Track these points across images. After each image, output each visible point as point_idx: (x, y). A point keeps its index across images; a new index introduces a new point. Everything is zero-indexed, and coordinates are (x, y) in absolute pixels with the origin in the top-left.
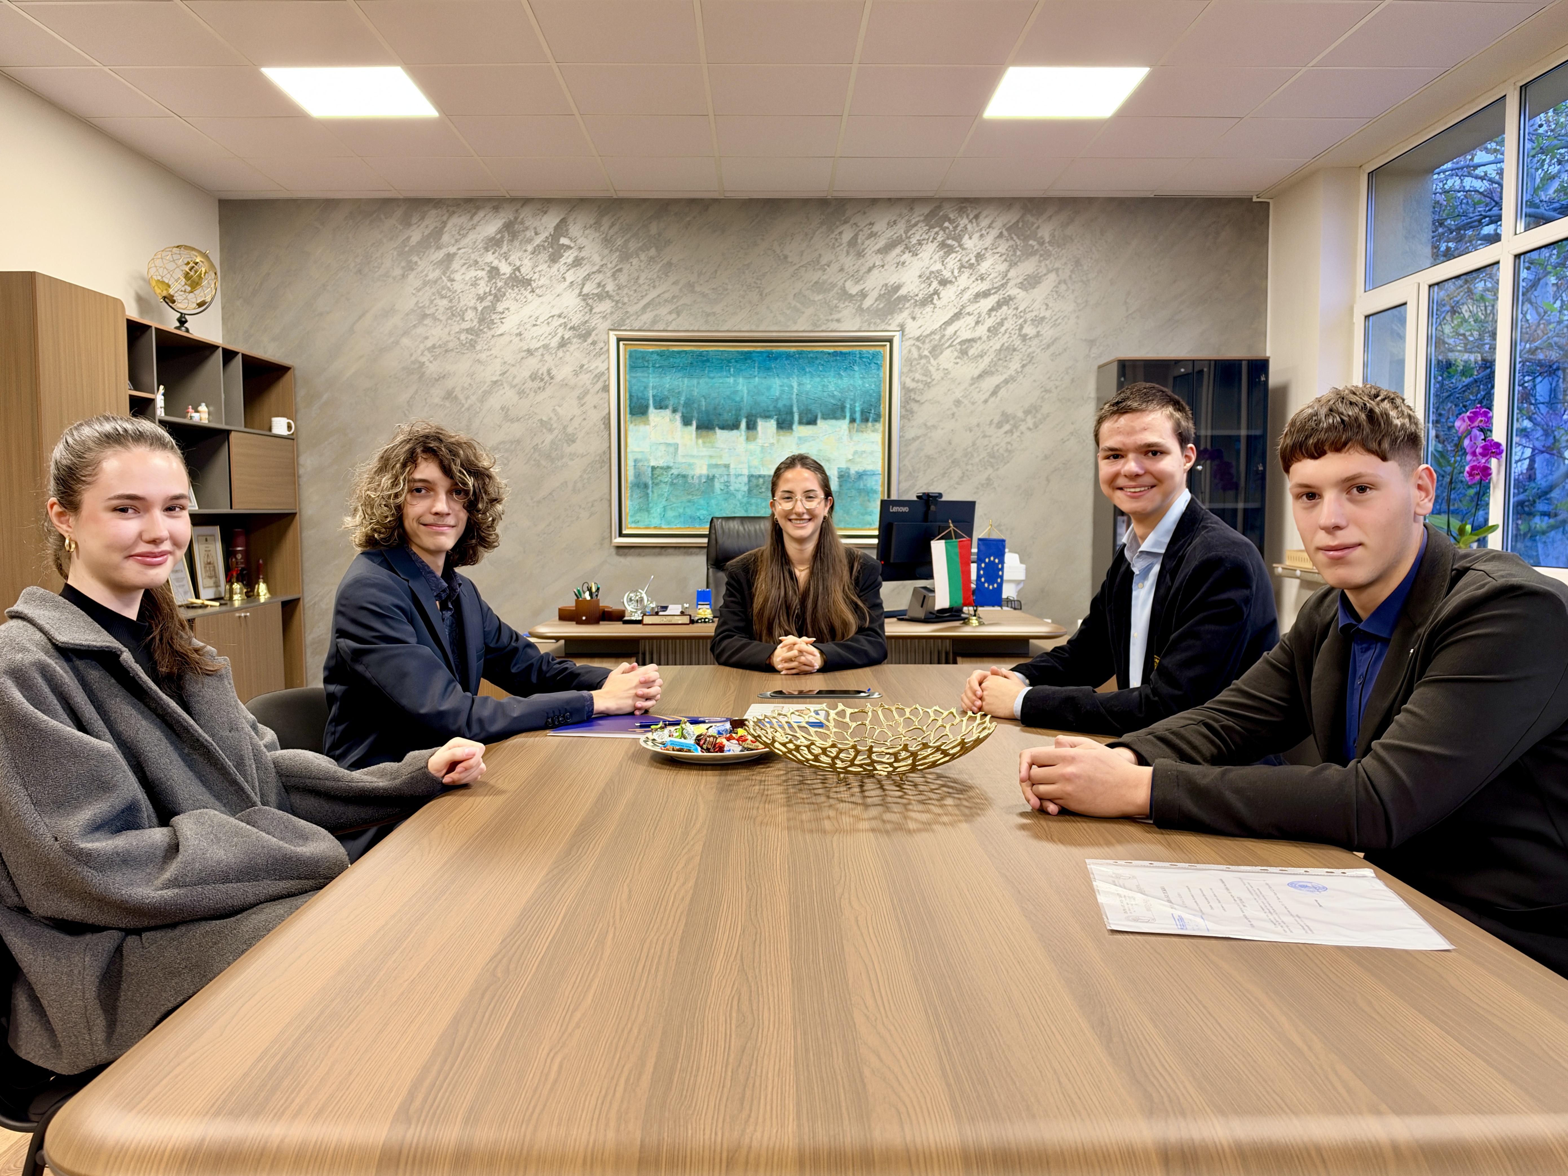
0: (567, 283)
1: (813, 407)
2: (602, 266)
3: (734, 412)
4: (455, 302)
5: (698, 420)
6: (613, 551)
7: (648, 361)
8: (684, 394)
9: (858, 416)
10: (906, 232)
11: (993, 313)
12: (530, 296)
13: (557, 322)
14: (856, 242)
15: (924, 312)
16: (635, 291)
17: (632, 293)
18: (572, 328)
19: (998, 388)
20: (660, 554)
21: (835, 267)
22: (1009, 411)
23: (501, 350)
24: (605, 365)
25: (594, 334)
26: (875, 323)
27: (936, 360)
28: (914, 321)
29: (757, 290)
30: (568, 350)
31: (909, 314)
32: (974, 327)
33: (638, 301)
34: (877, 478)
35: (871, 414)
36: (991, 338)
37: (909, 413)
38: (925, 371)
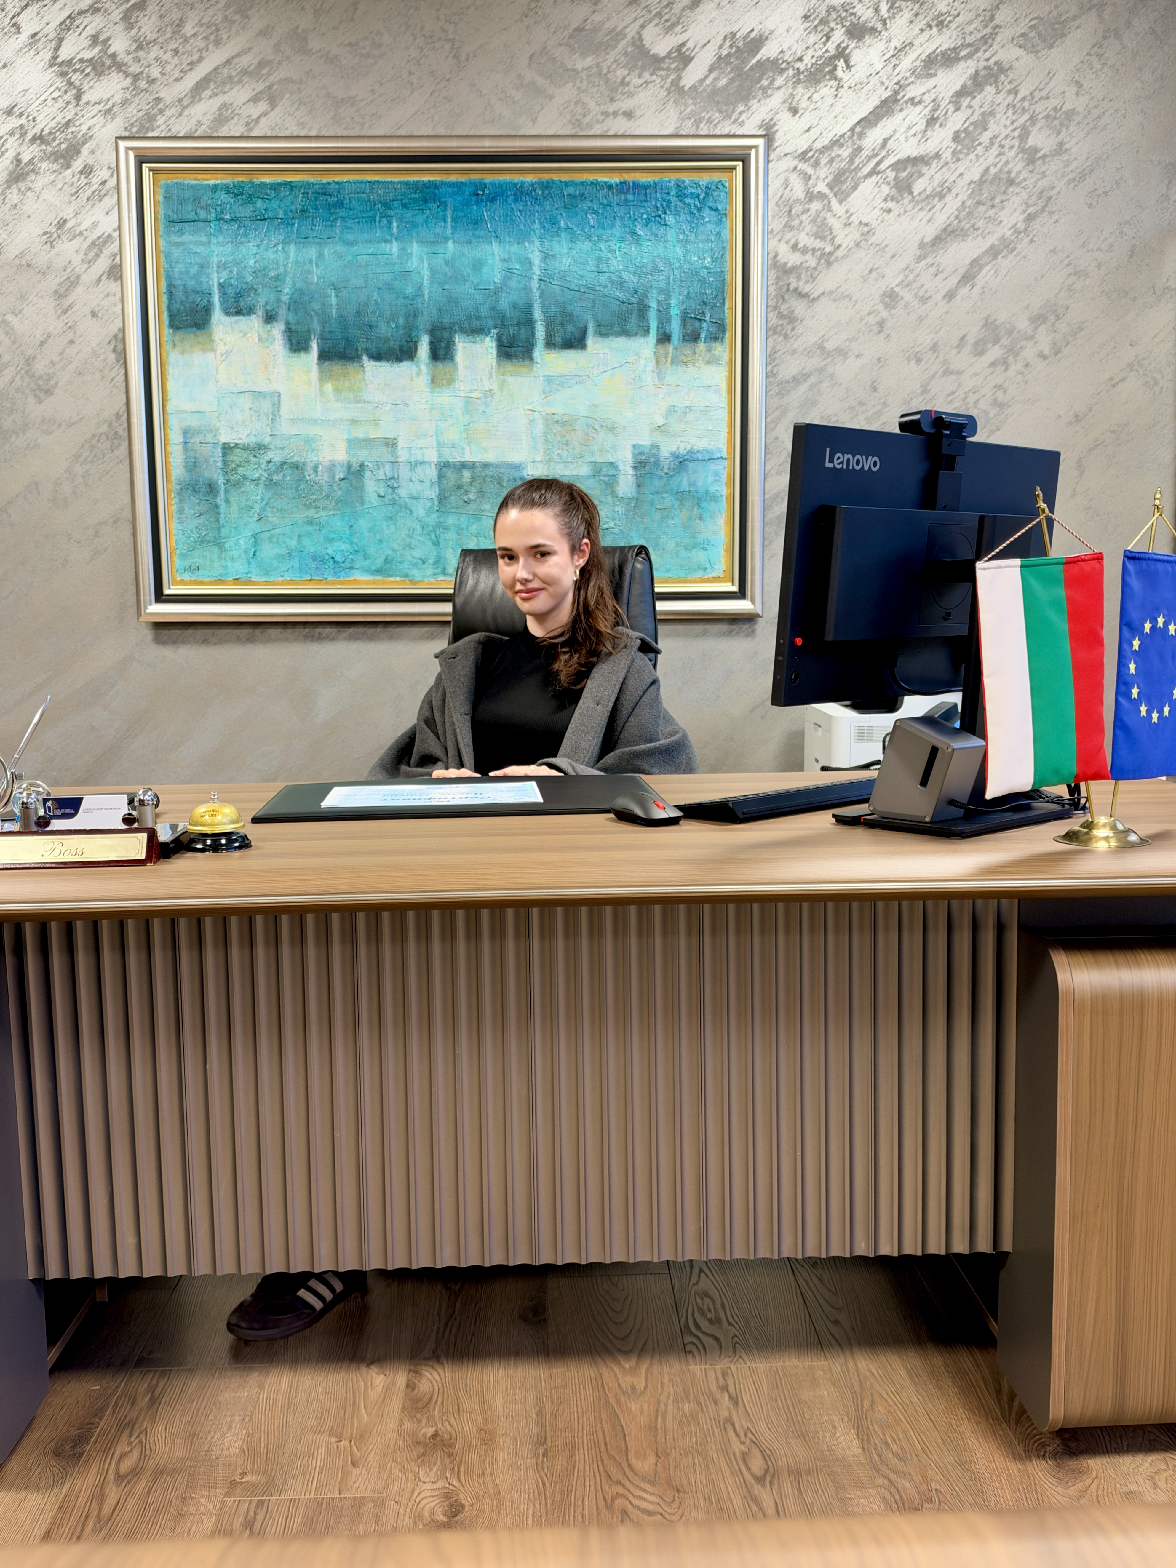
0: (24, 37)
1: (575, 309)
3: (401, 321)
5: (322, 338)
6: (148, 634)
7: (206, 208)
8: (288, 281)
9: (675, 327)
11: (966, 102)
15: (816, 97)
16: (176, 51)
17: (168, 56)
18: (39, 138)
19: (976, 264)
20: (250, 640)
22: (1001, 317)
24: (112, 221)
25: (85, 150)
26: (709, 121)
27: (844, 203)
28: (794, 115)
29: (448, 46)
30: (30, 189)
31: (784, 102)
32: (925, 131)
33: (182, 75)
34: (718, 467)
35: (704, 325)
36: (961, 156)
37: (787, 321)
38: (819, 227)
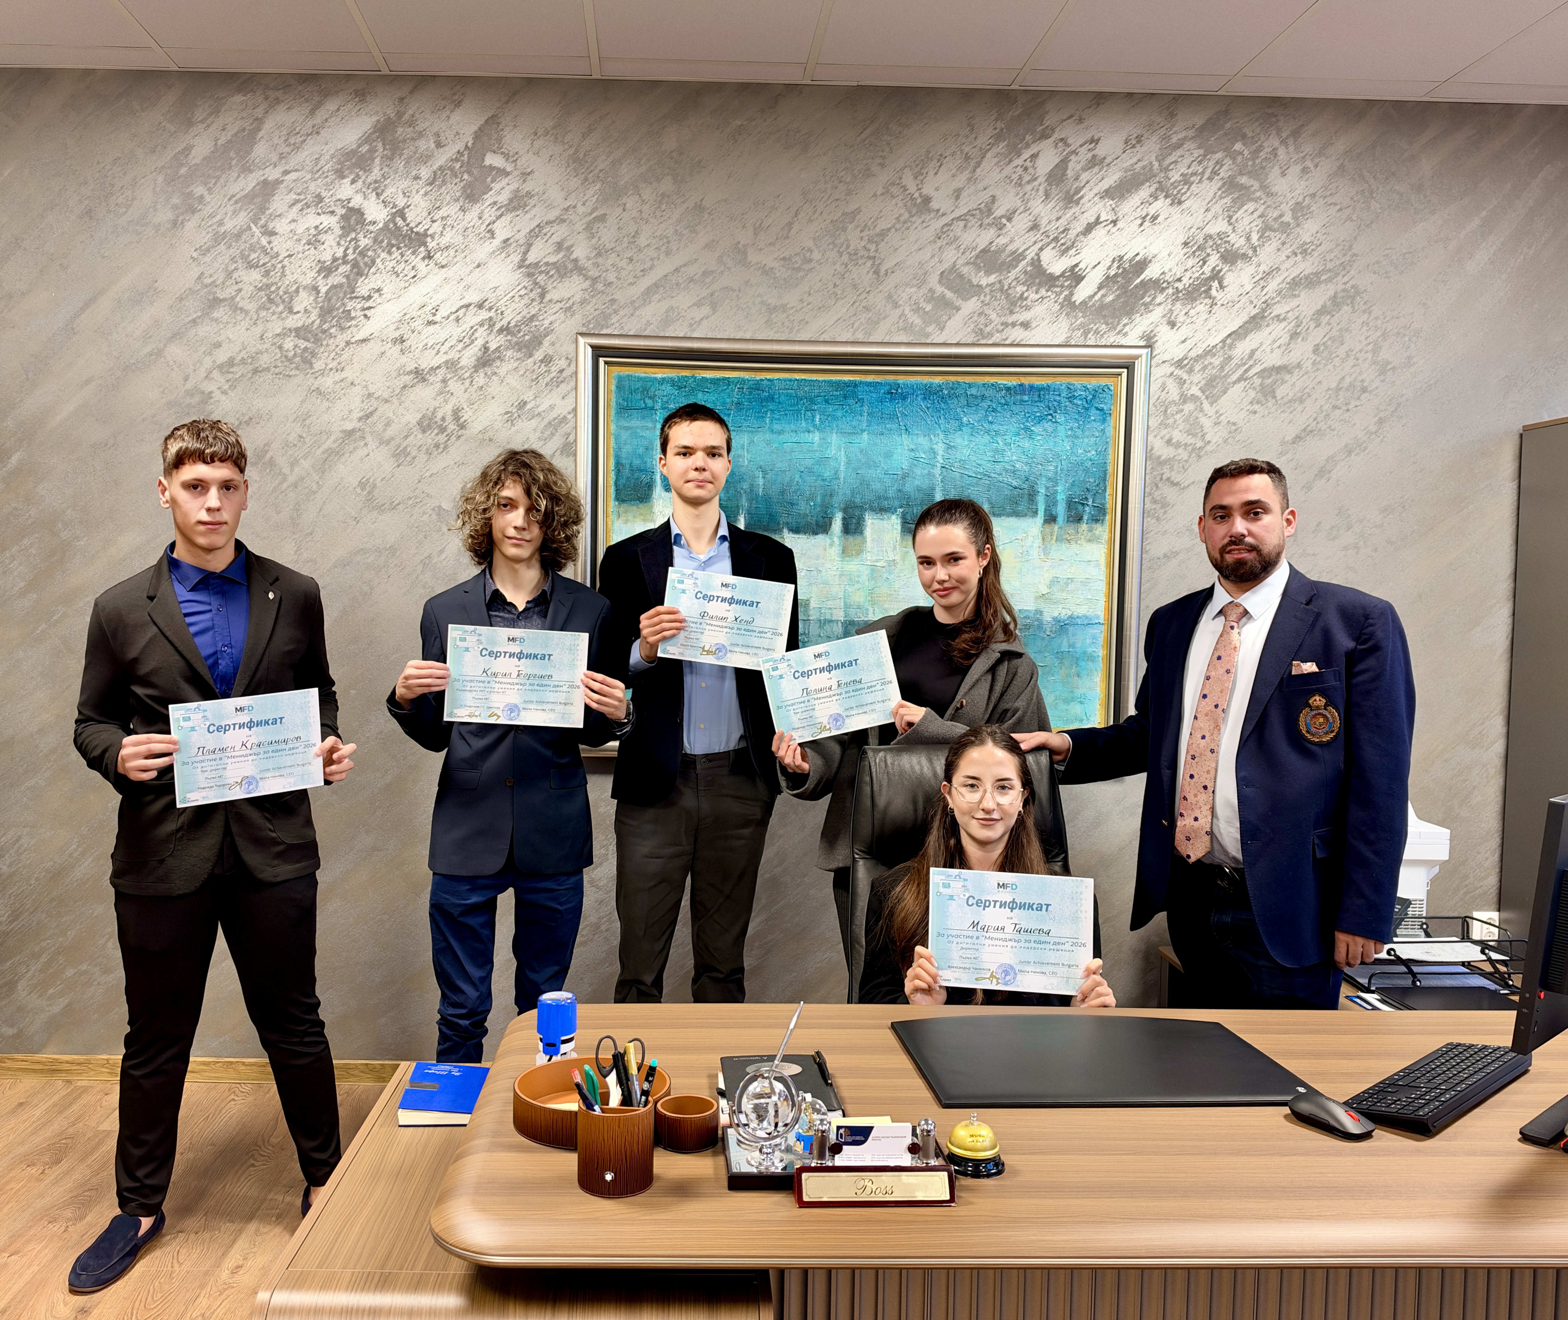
0: (497, 242)
1: (972, 490)
2: (566, 210)
3: (819, 499)
4: (275, 277)
7: (651, 396)
9: (1061, 510)
10: (1160, 159)
11: (1325, 319)
12: (422, 266)
13: (473, 318)
14: (1064, 174)
15: (1192, 312)
16: (631, 259)
17: (623, 264)
18: (505, 330)
19: (1331, 461)
21: (1021, 222)
23: (363, 371)
24: (569, 403)
25: (546, 342)
27: (1215, 405)
28: (1172, 328)
29: (869, 263)
30: (496, 373)
31: (1164, 316)
32: (1289, 344)
33: (635, 280)
34: (1095, 631)
35: (1087, 508)
36: (1320, 367)
37: (1160, 505)
38: (1191, 425)
